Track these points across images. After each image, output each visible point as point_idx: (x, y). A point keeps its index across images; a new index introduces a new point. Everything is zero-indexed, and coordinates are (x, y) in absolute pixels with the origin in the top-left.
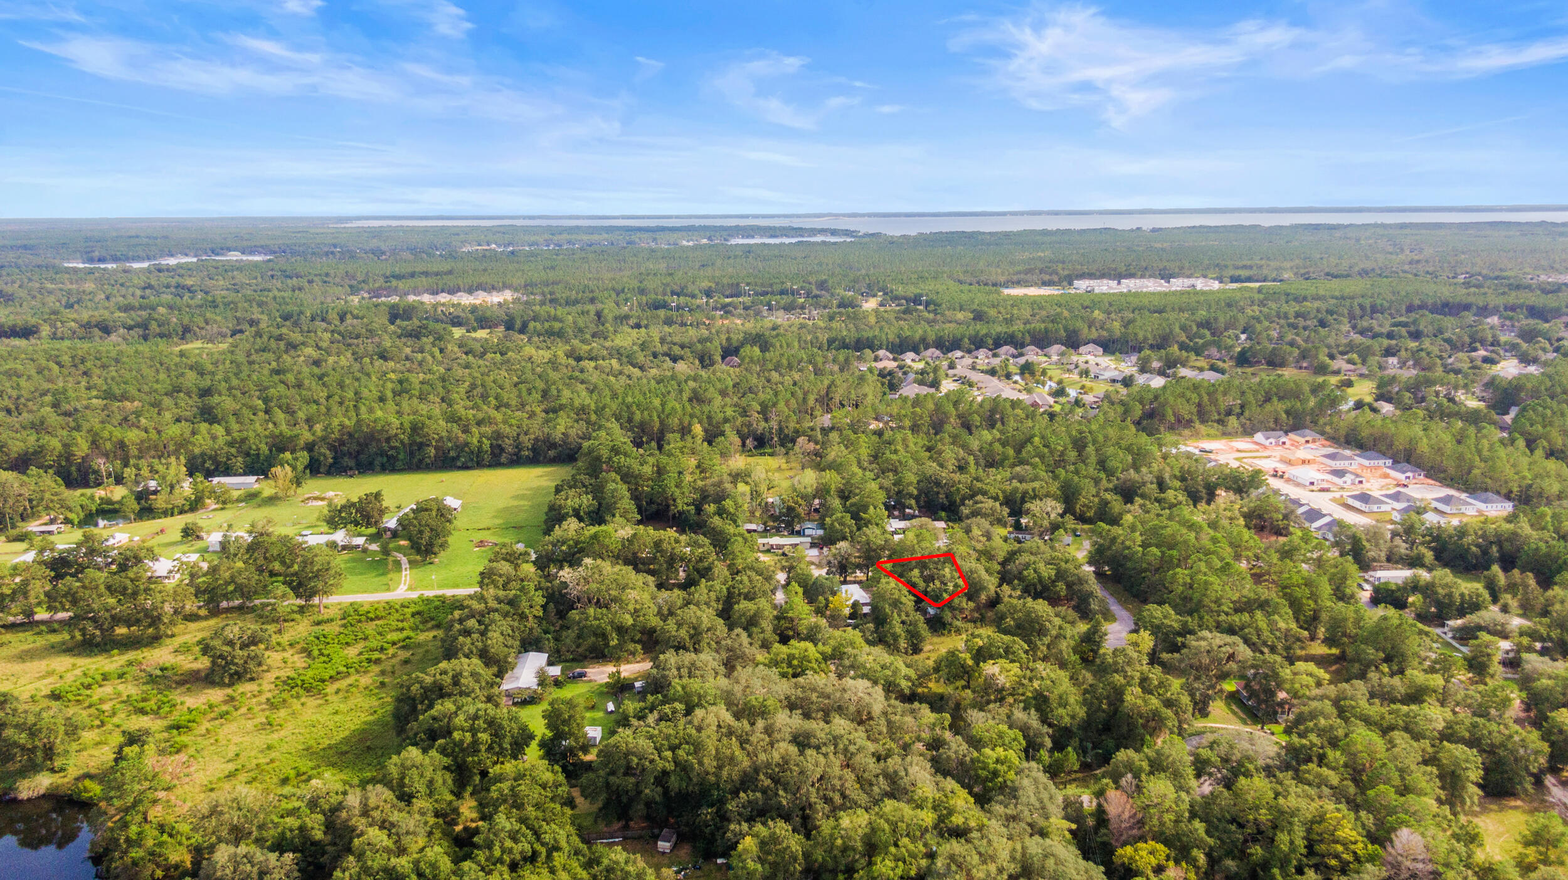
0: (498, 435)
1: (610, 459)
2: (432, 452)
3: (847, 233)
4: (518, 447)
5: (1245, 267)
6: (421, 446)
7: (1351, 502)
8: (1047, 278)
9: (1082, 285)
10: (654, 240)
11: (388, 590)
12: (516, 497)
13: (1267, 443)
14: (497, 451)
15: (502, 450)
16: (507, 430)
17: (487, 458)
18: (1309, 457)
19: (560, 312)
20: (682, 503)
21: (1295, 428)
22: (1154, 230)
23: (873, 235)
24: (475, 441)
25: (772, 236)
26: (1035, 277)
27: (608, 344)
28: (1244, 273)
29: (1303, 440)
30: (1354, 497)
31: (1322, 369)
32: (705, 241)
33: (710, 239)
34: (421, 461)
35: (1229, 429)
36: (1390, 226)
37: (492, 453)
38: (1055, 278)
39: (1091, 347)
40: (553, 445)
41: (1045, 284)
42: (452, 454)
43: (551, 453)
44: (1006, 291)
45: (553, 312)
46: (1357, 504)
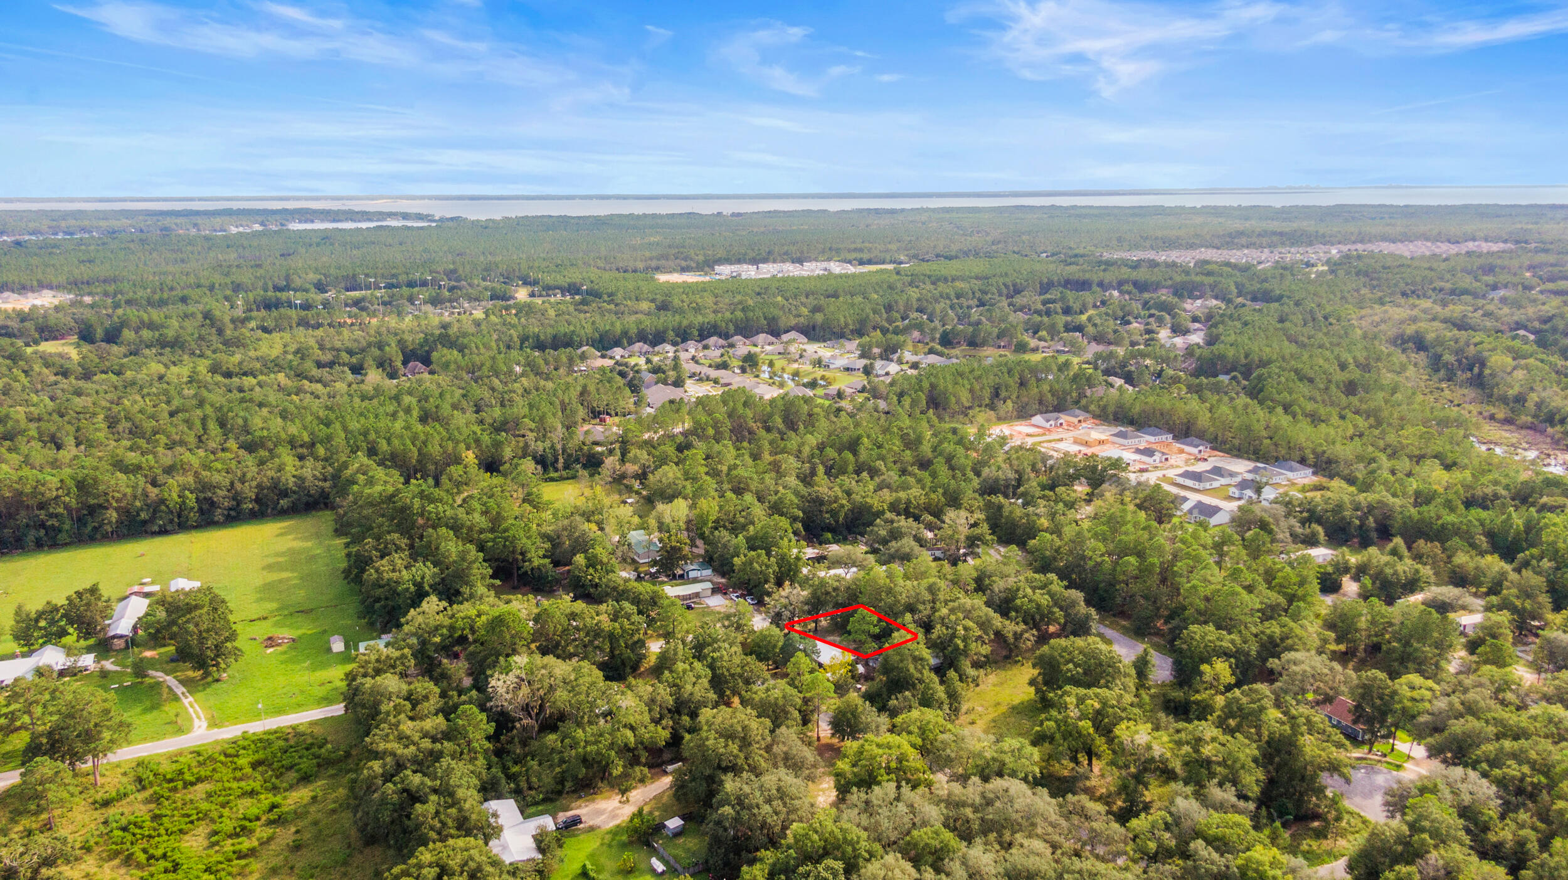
0: (204, 487)
1: (423, 507)
2: (113, 515)
3: (420, 217)
4: (237, 499)
5: (855, 250)
6: (93, 510)
7: (1180, 480)
8: (684, 264)
9: (725, 271)
10: (195, 225)
11: (180, 731)
12: (269, 567)
13: (1047, 425)
14: (205, 507)
15: (212, 504)
16: (217, 478)
17: (194, 516)
18: (1103, 437)
19: (156, 315)
20: (537, 558)
21: (1059, 408)
22: (733, 215)
23: (452, 219)
24: (175, 496)
25: (334, 221)
26: (671, 263)
27: (252, 354)
28: (865, 256)
29: (1075, 420)
30: (1180, 475)
31: (1022, 348)
32: (257, 227)
33: (262, 224)
34: (95, 529)
35: (1002, 413)
36: (934, 210)
37: (201, 511)
38: (693, 265)
39: (793, 335)
40: (285, 493)
41: (684, 270)
42: (143, 515)
43: (284, 503)
44: (663, 278)
45: (145, 317)
46: (1189, 483)
